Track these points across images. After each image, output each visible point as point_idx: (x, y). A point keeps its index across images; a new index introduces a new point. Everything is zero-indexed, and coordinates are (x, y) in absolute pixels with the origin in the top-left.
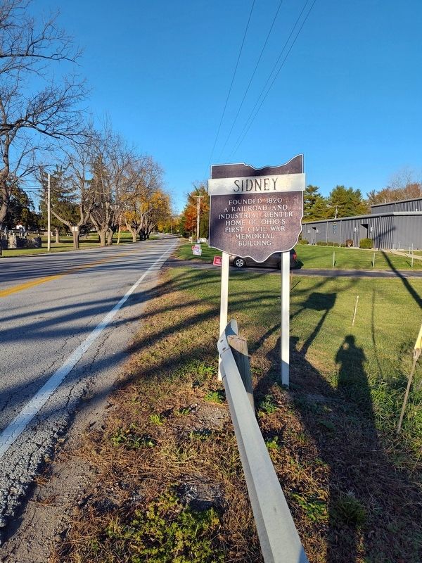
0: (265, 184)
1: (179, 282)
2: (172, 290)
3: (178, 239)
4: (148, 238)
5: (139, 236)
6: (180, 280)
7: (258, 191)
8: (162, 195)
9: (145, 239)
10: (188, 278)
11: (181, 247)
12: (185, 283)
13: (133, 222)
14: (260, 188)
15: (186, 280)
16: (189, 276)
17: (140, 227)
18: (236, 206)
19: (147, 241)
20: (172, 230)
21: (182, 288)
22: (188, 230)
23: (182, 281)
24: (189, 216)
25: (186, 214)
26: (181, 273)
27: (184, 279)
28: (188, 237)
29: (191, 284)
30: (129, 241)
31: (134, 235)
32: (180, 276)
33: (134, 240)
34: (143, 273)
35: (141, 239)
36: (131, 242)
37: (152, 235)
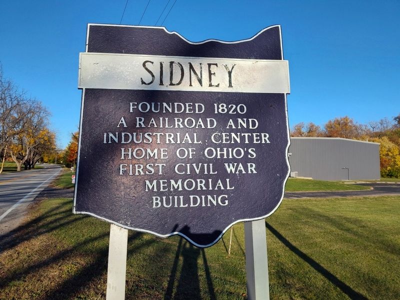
0: (210, 74)
1: (49, 219)
2: (37, 233)
3: (61, 169)
4: (33, 168)
5: (24, 166)
6: (51, 216)
7: (196, 87)
8: (48, 133)
9: (30, 168)
10: (61, 213)
11: (62, 176)
12: (56, 221)
13: (19, 154)
14: (200, 81)
15: (58, 216)
16: (63, 209)
17: (26, 158)
18: (147, 116)
19: (32, 170)
20: (57, 161)
21: (50, 228)
22: (71, 162)
23: (53, 218)
24: (72, 150)
25: (69, 149)
26: (54, 206)
27: (56, 214)
28: (70, 167)
29: (62, 222)
30: (14, 170)
31: (18, 165)
32: (53, 210)
33: (19, 169)
34: (10, 206)
35: (26, 169)
36: (16, 171)
37: (38, 165)
